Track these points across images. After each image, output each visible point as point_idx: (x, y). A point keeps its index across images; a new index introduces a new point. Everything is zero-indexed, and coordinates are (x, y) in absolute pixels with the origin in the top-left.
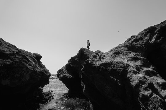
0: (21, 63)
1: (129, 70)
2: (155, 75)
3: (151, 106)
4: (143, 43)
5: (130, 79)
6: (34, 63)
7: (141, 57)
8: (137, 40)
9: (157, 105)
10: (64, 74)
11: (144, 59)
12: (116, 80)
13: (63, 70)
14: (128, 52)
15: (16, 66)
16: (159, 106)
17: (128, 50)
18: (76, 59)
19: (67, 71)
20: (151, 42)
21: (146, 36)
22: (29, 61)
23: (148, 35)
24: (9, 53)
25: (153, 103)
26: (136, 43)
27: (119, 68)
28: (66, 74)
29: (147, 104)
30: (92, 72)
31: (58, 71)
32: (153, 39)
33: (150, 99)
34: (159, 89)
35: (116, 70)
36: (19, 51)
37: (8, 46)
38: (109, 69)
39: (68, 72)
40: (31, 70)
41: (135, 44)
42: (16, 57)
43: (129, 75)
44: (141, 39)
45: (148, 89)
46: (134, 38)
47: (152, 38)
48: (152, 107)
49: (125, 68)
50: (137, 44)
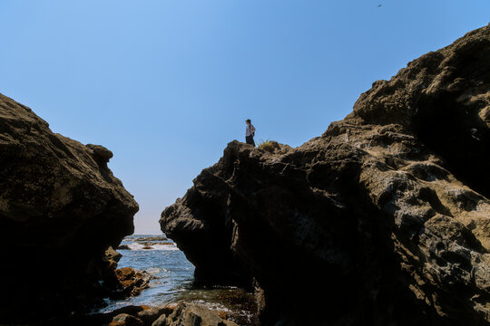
0: (44, 149)
1: (366, 163)
2: (442, 176)
3: (428, 243)
4: (407, 96)
5: (368, 185)
6: (85, 165)
7: (401, 135)
8: (387, 90)
9: (447, 237)
10: (180, 219)
11: (411, 140)
12: (327, 194)
13: (177, 207)
14: (363, 127)
15: (28, 155)
16: (453, 238)
17: (363, 124)
18: (216, 174)
19: (188, 209)
20: (427, 92)
21: (414, 78)
22: (72, 156)
23: (420, 75)
24: (10, 117)
25: (436, 234)
26: (386, 99)
27: (336, 159)
28: (186, 217)
29: (417, 238)
30: (259, 182)
31: (163, 214)
32: (436, 83)
33: (426, 223)
34: (453, 210)
35: (328, 166)
36: (40, 122)
37: (8, 103)
38: (308, 168)
39: (192, 212)
40: (77, 179)
41: (384, 102)
42: (28, 132)
43: (363, 176)
44: (400, 85)
45: (421, 202)
46: (380, 87)
47: (432, 79)
48: (431, 245)
49: (355, 159)
50: (387, 102)
